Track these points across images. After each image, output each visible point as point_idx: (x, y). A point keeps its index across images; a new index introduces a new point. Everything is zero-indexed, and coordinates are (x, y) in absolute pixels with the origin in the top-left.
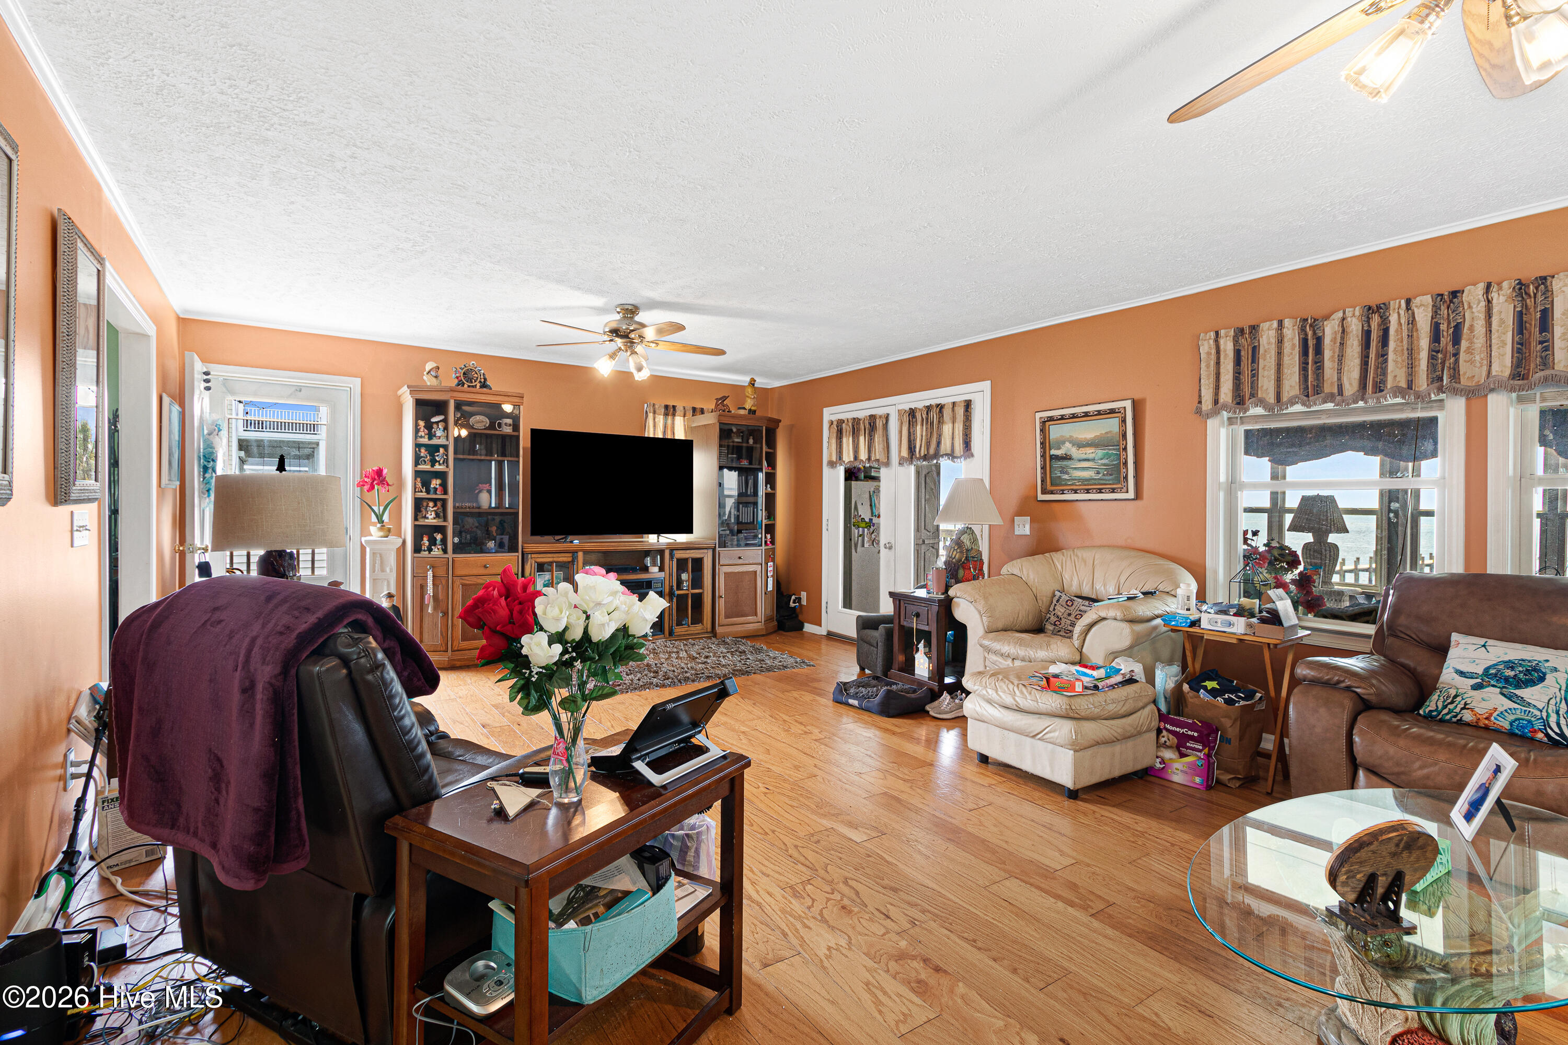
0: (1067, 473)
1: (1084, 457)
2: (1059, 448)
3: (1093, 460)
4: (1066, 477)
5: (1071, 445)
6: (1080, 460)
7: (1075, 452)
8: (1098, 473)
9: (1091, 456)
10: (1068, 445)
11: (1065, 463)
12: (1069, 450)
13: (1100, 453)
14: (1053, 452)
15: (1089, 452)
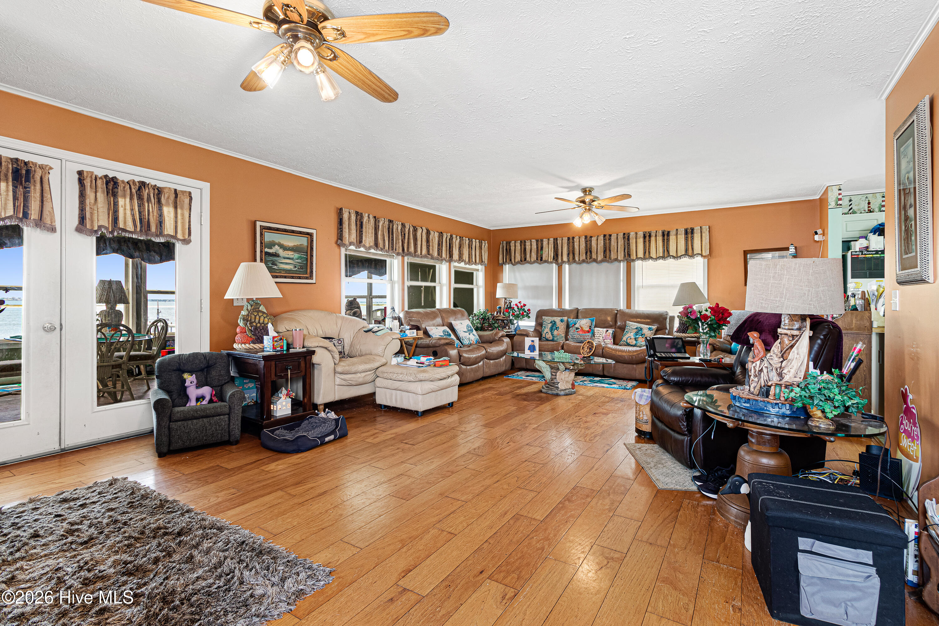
0: (276, 265)
1: (287, 256)
2: (271, 248)
3: (292, 259)
4: (275, 267)
5: (279, 248)
6: (284, 258)
7: (281, 252)
8: (295, 267)
9: (291, 256)
10: (277, 247)
11: (275, 258)
12: (277, 250)
13: (296, 255)
14: (267, 250)
15: (290, 254)
